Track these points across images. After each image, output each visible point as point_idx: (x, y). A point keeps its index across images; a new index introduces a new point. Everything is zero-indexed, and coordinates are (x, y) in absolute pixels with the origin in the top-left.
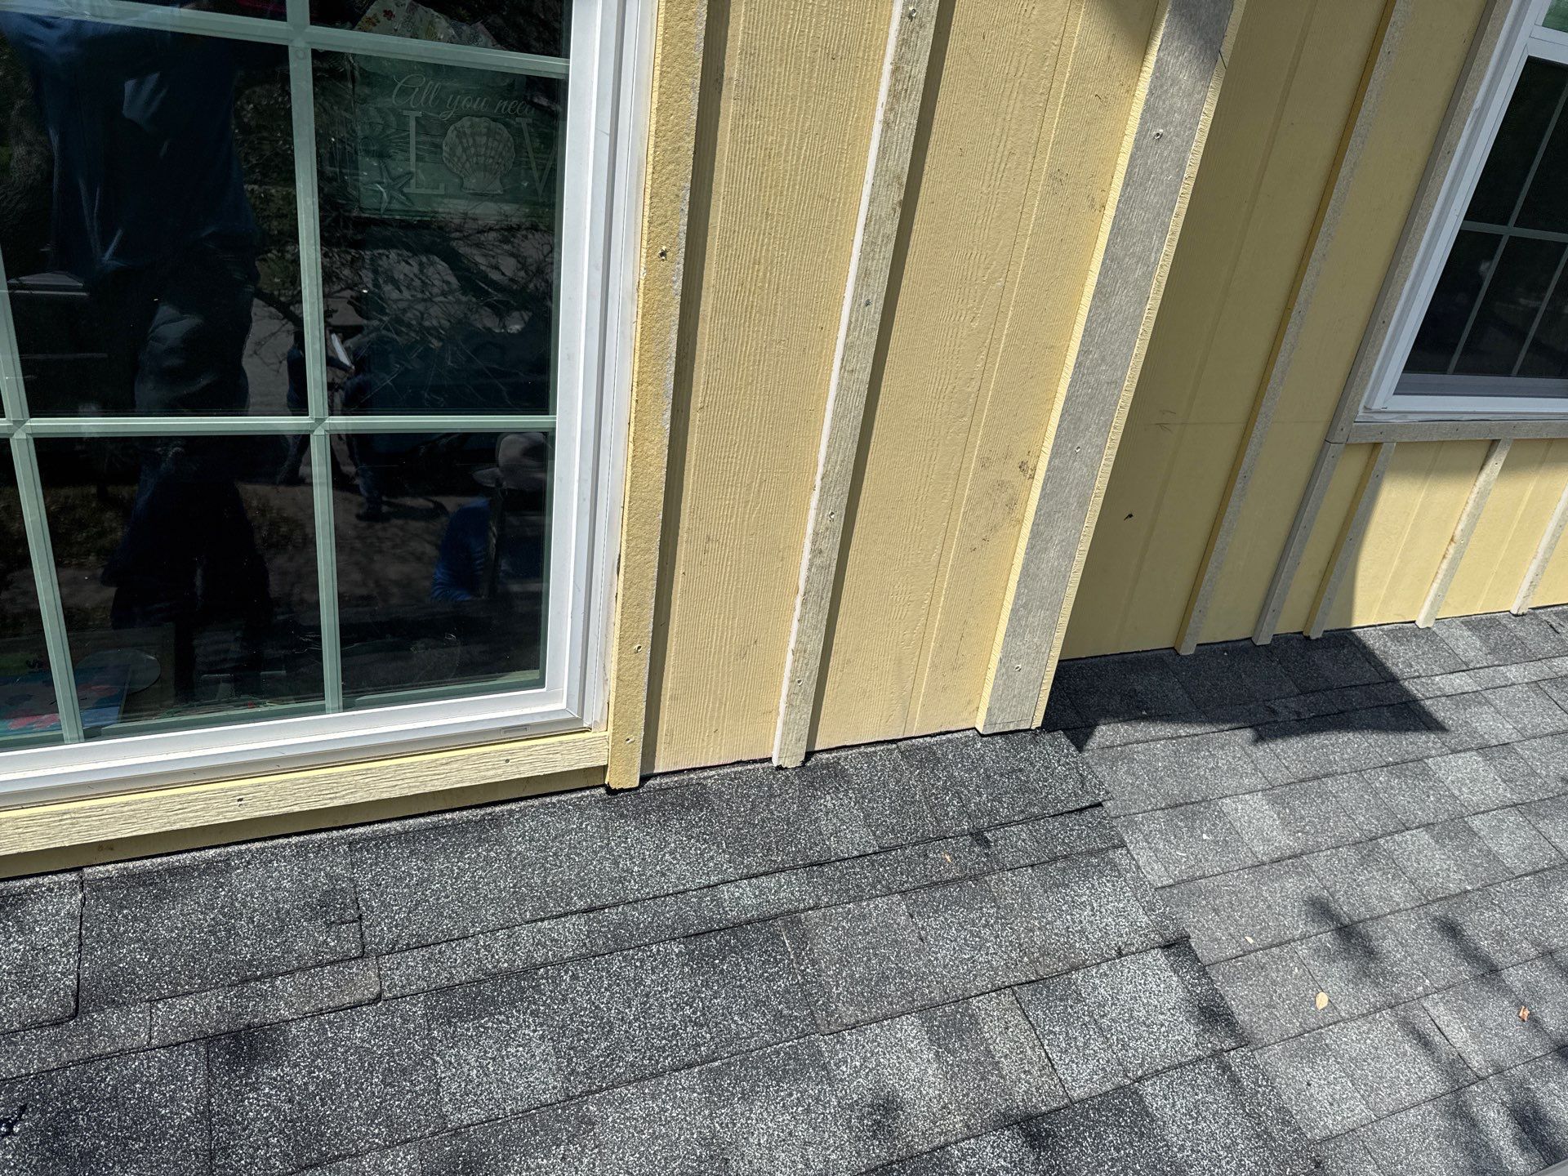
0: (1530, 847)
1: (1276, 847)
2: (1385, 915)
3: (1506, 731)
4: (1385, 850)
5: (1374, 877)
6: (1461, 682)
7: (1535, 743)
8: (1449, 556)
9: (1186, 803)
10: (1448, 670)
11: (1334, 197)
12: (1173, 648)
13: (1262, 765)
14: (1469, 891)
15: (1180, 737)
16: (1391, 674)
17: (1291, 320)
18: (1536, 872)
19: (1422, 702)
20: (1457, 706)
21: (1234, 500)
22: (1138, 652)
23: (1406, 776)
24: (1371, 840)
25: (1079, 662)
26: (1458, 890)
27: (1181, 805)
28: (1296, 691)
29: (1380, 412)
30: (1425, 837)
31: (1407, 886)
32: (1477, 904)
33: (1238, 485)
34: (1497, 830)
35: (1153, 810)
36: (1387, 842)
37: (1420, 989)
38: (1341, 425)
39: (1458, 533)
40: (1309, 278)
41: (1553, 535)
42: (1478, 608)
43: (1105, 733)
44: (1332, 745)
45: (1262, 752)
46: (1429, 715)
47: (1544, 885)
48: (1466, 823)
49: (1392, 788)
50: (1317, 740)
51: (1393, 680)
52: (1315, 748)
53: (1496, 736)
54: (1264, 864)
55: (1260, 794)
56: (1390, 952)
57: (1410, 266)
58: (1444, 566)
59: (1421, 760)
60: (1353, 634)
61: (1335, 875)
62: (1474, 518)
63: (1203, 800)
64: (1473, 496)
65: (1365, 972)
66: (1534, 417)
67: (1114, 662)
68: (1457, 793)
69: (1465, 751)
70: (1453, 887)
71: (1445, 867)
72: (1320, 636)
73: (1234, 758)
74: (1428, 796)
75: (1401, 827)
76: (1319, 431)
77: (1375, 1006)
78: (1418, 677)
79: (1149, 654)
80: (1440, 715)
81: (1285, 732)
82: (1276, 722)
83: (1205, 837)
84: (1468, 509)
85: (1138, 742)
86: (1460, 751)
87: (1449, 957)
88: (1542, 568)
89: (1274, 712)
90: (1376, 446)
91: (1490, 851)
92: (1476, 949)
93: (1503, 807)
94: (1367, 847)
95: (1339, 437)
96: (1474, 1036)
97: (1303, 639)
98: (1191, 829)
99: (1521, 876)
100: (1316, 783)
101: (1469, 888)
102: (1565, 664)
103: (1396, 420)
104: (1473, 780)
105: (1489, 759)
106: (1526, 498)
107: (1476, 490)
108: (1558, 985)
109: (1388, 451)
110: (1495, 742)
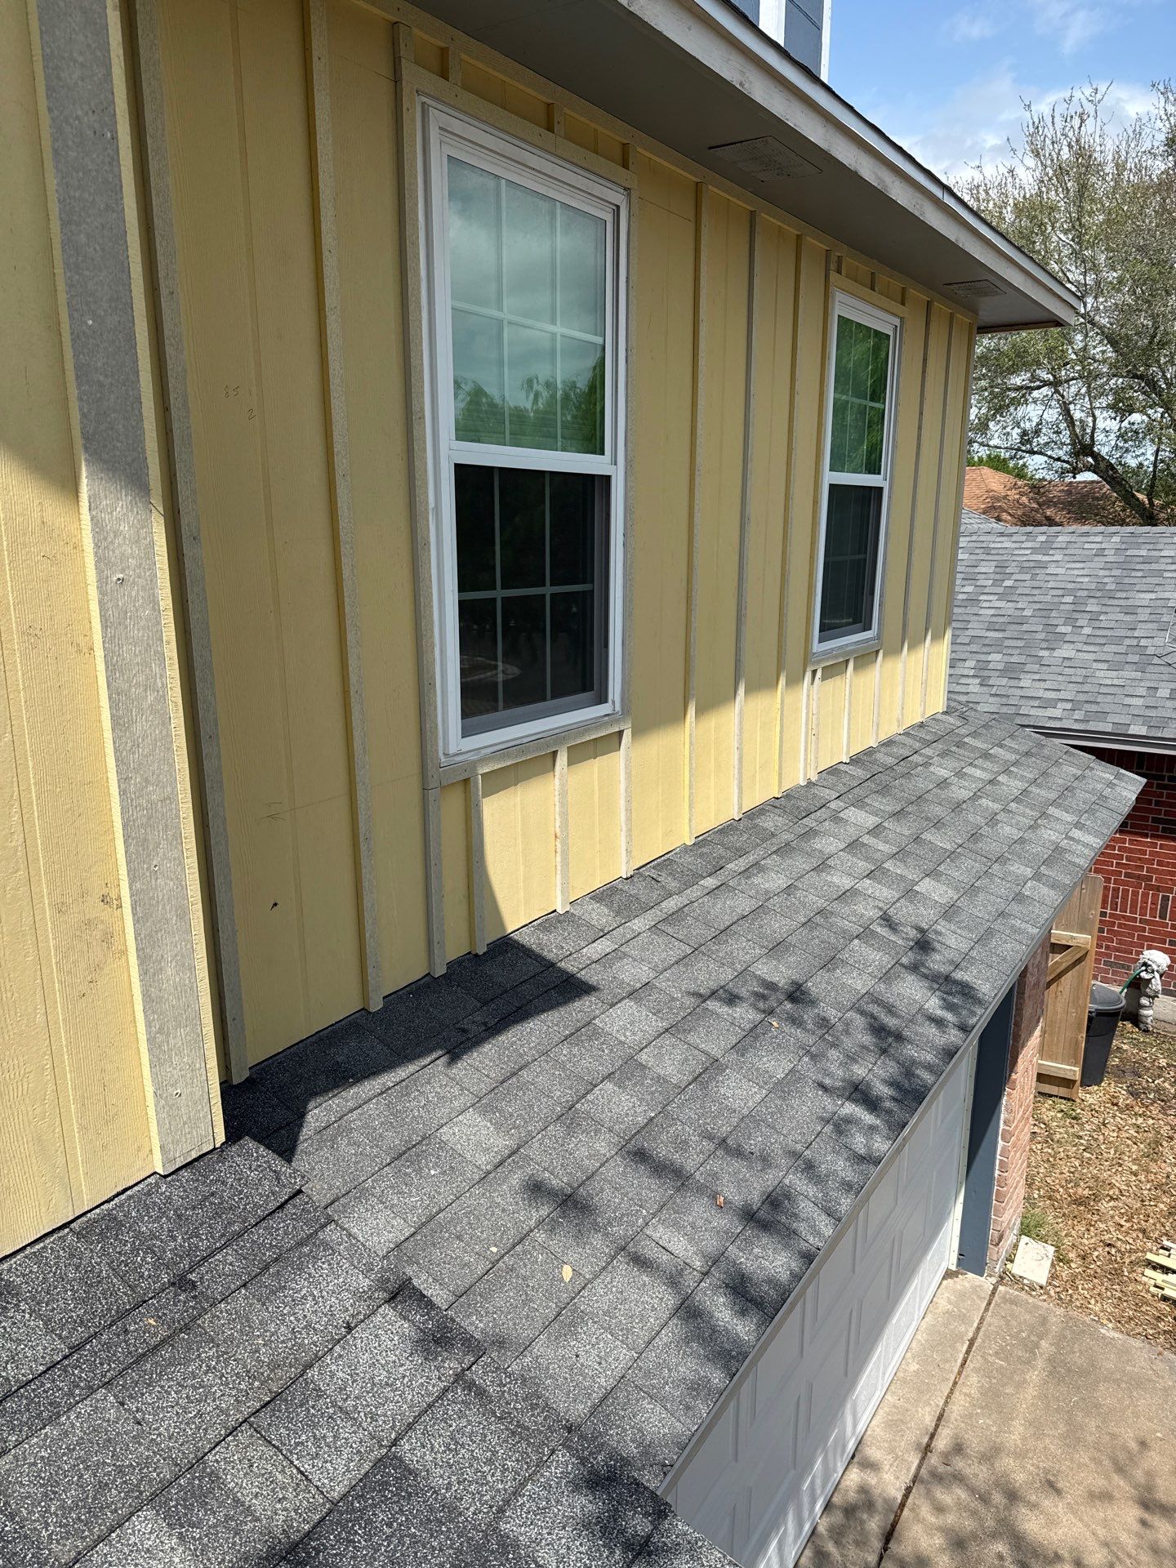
0: (686, 1060)
1: (496, 1152)
2: (597, 1170)
3: (644, 973)
4: (583, 1113)
5: (581, 1141)
6: (603, 946)
7: (667, 974)
8: (559, 850)
9: (409, 1149)
10: (590, 940)
11: (346, 594)
12: (363, 1009)
13: (466, 1082)
14: (653, 1118)
15: (389, 1088)
16: (549, 961)
17: (353, 700)
18: (695, 1079)
19: (579, 975)
20: (605, 967)
21: (364, 862)
22: (333, 1025)
23: (582, 1041)
24: (570, 1109)
25: (277, 1057)
26: (646, 1121)
27: (405, 1152)
28: (478, 1005)
29: (458, 754)
30: (609, 1086)
31: (608, 1136)
32: (662, 1125)
33: (363, 848)
34: (660, 1056)
35: (380, 1169)
36: (583, 1104)
37: (640, 1221)
38: (430, 774)
39: (558, 830)
40: (352, 663)
41: (626, 809)
42: (598, 883)
43: (318, 1114)
44: (519, 1040)
45: (461, 1068)
46: (585, 984)
47: (704, 1086)
48: (636, 1061)
49: (574, 1056)
50: (504, 1039)
51: (551, 965)
52: (506, 1048)
53: (639, 980)
54: (489, 1173)
55: (471, 1110)
56: (609, 1201)
57: (432, 636)
58: (559, 859)
59: (589, 1023)
60: (510, 938)
61: (550, 1154)
62: (564, 815)
63: (423, 1139)
64: (557, 798)
65: (595, 1229)
66: (575, 726)
67: (312, 1044)
68: (623, 1038)
69: (620, 1001)
70: (641, 1120)
71: (631, 1105)
72: (485, 950)
73: (441, 1087)
74: (603, 1051)
75: (590, 1087)
76: (414, 783)
77: (610, 1255)
78: (570, 955)
79: (343, 1022)
80: (593, 981)
81: (476, 1042)
82: (468, 1039)
83: (433, 1172)
84: (557, 809)
85: (351, 1111)
86: (617, 1003)
87: (654, 1183)
88: (629, 835)
89: (464, 1031)
90: (466, 781)
91: (659, 1077)
92: (672, 1165)
93: (660, 1035)
94: (569, 1117)
95: (433, 783)
96: (691, 1240)
97: (473, 958)
98: (419, 1171)
99: (685, 1087)
100: (514, 1080)
101: (653, 1115)
102: (671, 904)
103: (473, 757)
104: (632, 1023)
105: (638, 1001)
106: (596, 788)
107: (557, 793)
108: (737, 1164)
109: (477, 783)
110: (638, 985)
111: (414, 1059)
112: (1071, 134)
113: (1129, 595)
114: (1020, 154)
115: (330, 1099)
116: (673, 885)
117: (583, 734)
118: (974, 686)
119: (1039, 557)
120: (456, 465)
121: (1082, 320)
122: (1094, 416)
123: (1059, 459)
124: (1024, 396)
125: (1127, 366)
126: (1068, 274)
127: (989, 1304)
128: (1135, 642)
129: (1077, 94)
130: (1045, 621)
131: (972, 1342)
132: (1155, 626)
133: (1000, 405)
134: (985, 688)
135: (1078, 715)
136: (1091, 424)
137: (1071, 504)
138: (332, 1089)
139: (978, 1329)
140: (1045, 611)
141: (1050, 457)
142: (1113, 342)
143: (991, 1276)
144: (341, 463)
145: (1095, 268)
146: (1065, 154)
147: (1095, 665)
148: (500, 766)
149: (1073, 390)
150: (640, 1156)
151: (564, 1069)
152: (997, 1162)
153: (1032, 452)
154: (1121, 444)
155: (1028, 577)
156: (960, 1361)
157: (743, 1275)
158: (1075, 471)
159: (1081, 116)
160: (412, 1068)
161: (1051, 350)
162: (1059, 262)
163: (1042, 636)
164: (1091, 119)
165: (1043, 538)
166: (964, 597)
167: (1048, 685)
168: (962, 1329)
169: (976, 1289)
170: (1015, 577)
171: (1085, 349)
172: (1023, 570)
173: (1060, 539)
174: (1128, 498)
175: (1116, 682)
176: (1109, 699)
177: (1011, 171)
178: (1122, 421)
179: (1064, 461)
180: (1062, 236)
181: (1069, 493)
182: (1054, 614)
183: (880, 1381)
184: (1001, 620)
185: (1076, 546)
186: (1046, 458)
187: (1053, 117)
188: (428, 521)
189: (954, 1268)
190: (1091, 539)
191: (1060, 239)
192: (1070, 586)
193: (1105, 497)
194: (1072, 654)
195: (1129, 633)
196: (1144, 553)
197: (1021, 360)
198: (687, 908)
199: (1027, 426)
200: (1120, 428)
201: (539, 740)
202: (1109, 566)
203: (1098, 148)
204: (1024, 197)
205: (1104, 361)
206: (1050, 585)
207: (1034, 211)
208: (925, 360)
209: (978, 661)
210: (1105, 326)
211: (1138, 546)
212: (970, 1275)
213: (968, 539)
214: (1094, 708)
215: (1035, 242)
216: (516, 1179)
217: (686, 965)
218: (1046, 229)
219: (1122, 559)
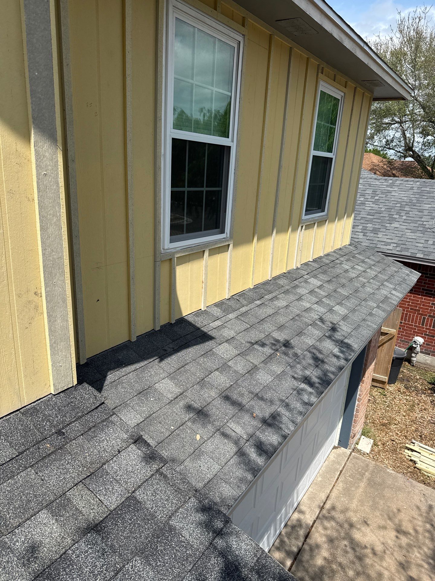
0: (245, 365)
1: (175, 394)
2: (211, 402)
3: (232, 334)
5: (206, 391)
6: (218, 323)
7: (240, 335)
8: (203, 287)
9: (144, 391)
10: (213, 321)
11: (129, 186)
12: (129, 340)
13: (165, 368)
14: (232, 385)
15: (137, 369)
16: (198, 327)
17: (130, 226)
18: (248, 372)
19: (208, 333)
20: (218, 331)
21: (132, 287)
22: (118, 345)
23: (208, 357)
24: (202, 380)
25: (97, 356)
26: (230, 386)
27: (142, 392)
28: (171, 341)
29: (168, 249)
30: (217, 373)
31: (215, 390)
32: (235, 388)
33: (131, 282)
34: (236, 363)
35: (133, 397)
36: (207, 379)
37: (225, 420)
38: (157, 256)
39: (203, 280)
40: (130, 212)
41: (229, 274)
42: (217, 300)
43: (111, 377)
44: (185, 355)
45: (164, 363)
46: (210, 336)
47: (251, 375)
48: (227, 364)
49: (205, 362)
50: (180, 354)
51: (199, 329)
52: (180, 357)
53: (230, 336)
54: (172, 401)
55: (167, 378)
56: (215, 413)
57: (160, 204)
58: (203, 290)
59: (211, 350)
60: (184, 318)
61: (194, 395)
62: (206, 274)
63: (149, 387)
64: (204, 268)
65: (209, 422)
66: (211, 242)
67: (110, 352)
68: (223, 356)
69: (223, 343)
70: (228, 385)
71: (224, 380)
72: (175, 322)
73: (156, 369)
74: (216, 360)
75: (210, 373)
76: (151, 259)
77: (214, 432)
78: (206, 325)
79: (122, 345)
80: (213, 335)
81: (170, 354)
82: (167, 353)
83: (152, 399)
84: (204, 272)
85: (123, 376)
86: (221, 344)
87: (231, 407)
88: (230, 283)
89: (166, 350)
90: (170, 260)
91: (235, 371)
92: (238, 401)
93: (236, 356)
94: (202, 383)
95: (158, 259)
96: (243, 428)
97: (170, 325)
98: (147, 399)
99: (244, 375)
100: (183, 369)
101: (232, 384)
102: (244, 309)
103: (173, 251)
104: (227, 351)
105: (229, 343)
106: (218, 265)
107: (204, 266)
108: (261, 403)
109: (175, 260)
110: (230, 338)
111: (147, 359)
112: (415, 25)
113: (422, 205)
114: (394, 31)
115: (116, 371)
116: (245, 302)
117: (215, 245)
118: (361, 236)
119: (389, 189)
120: (173, 139)
121: (413, 99)
122: (414, 136)
123: (399, 152)
124: (388, 126)
125: (428, 117)
126: (409, 80)
127: (348, 459)
128: (422, 223)
129: (419, 10)
130: (389, 213)
131: (341, 472)
132: (430, 217)
133: (379, 129)
134: (365, 237)
135: (398, 249)
136: (413, 139)
137: (402, 169)
138: (116, 368)
139: (344, 467)
140: (389, 209)
141: (396, 151)
142: (424, 108)
143: (350, 449)
144: (129, 136)
145: (419, 79)
146: (412, 33)
147: (406, 231)
148: (183, 255)
149: (407, 125)
150: (227, 398)
151: (201, 365)
152: (355, 409)
153: (390, 149)
154: (423, 148)
155: (384, 196)
156: (336, 478)
157: (261, 442)
158: (405, 157)
159: (419, 18)
160: (146, 362)
161: (400, 109)
162: (406, 75)
163: (387, 218)
164: (423, 19)
165: (391, 182)
166: (360, 202)
167: (388, 237)
168: (338, 467)
169: (344, 453)
170: (379, 196)
171: (413, 110)
172: (382, 193)
173: (397, 182)
174: (424, 168)
175: (413, 237)
176: (410, 243)
177: (391, 39)
178: (424, 139)
179: (401, 153)
180: (407, 65)
181: (402, 165)
182: (392, 210)
183: (307, 484)
184: (373, 211)
185: (403, 185)
186: (395, 151)
187: (409, 18)
188: (161, 159)
189: (337, 446)
190: (409, 183)
191: (407, 67)
192: (400, 200)
193: (415, 167)
194: (398, 226)
195: (420, 219)
196: (428, 189)
197: (388, 113)
198: (249, 311)
199: (389, 138)
200: (423, 141)
201: (198, 246)
202: (415, 193)
203: (425, 31)
204: (395, 49)
205: (420, 115)
206: (392, 199)
207: (398, 54)
208: (352, 110)
209: (363, 226)
210: (421, 102)
211: (426, 187)
212: (342, 448)
213: (363, 180)
214: (404, 246)
215: (397, 67)
216: (182, 404)
217: (248, 332)
218: (402, 62)
219: (419, 191)
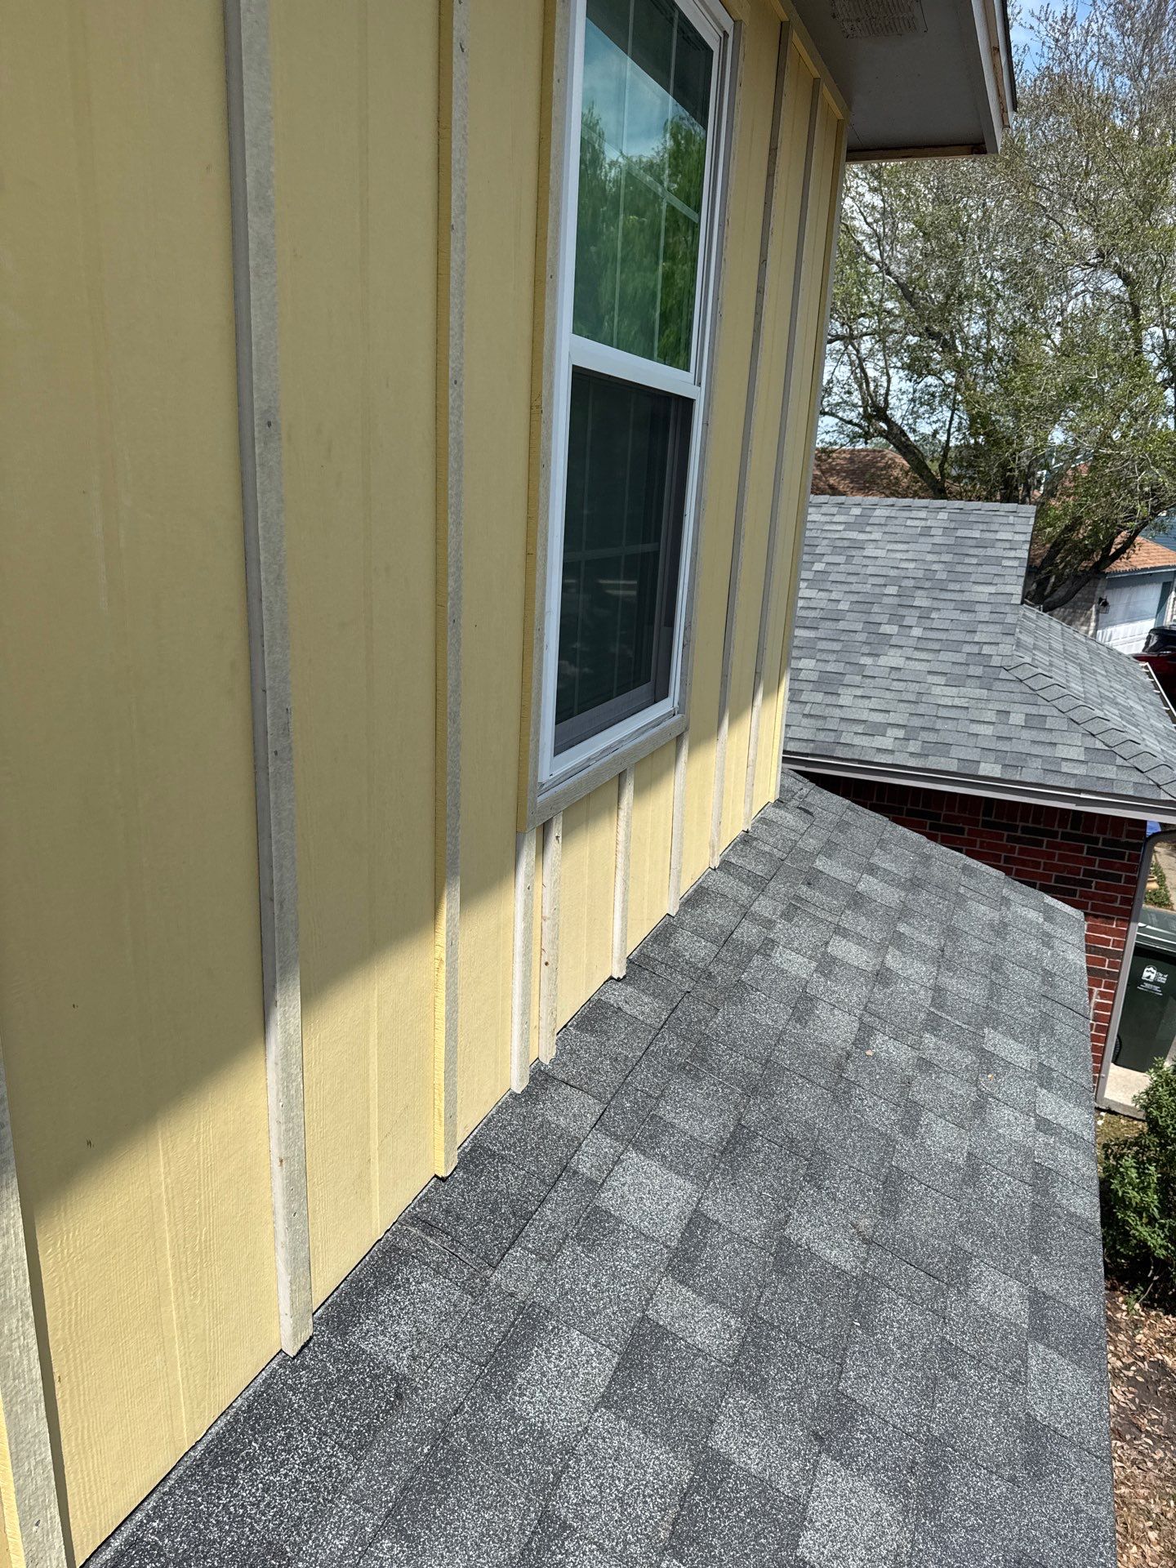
119: (854, 535)
122: (888, 376)
123: (850, 422)
128: (975, 649)
130: (864, 617)
135: (914, 747)
136: (885, 385)
140: (864, 604)
141: (841, 419)
147: (931, 679)
149: (867, 345)
154: (915, 409)
155: (841, 559)
158: (867, 436)
161: (846, 296)
163: (862, 637)
167: (873, 704)
170: (827, 559)
171: (880, 301)
172: (836, 550)
175: (957, 702)
176: (950, 725)
178: (917, 383)
179: (856, 424)
182: (876, 608)
184: (813, 614)
185: (897, 522)
186: (837, 420)
194: (901, 663)
195: (968, 638)
196: (977, 534)
200: (915, 391)
210: (900, 279)
219: (952, 541)
